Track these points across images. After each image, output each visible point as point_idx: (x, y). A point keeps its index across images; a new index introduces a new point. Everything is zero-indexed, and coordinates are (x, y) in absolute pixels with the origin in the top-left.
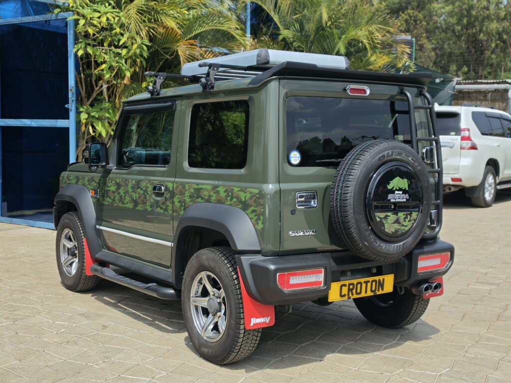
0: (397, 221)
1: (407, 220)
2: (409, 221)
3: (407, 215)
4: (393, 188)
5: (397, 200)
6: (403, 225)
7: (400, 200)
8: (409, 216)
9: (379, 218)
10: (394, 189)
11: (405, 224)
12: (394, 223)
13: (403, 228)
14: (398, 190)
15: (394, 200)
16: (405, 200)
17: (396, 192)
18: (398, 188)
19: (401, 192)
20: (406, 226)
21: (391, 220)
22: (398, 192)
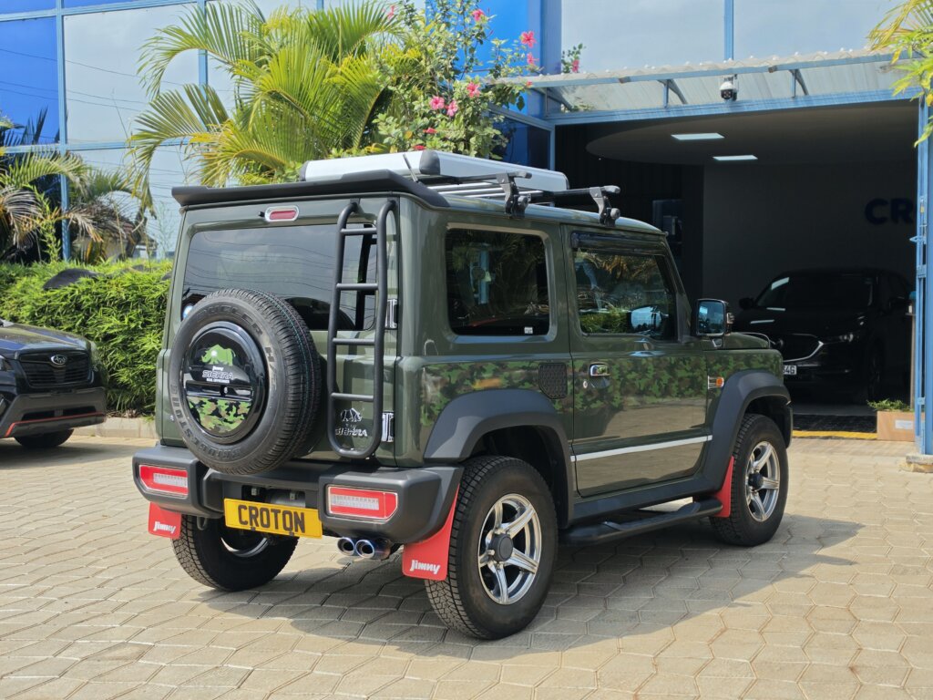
0: (216, 413)
1: (232, 413)
2: (236, 415)
3: (231, 405)
4: (210, 361)
5: (215, 381)
6: (226, 421)
7: (219, 381)
8: (234, 408)
9: (193, 404)
10: (211, 363)
11: (231, 418)
12: (212, 414)
13: (226, 424)
14: (217, 365)
15: (211, 380)
16: (228, 382)
17: (214, 368)
18: (217, 362)
19: (221, 369)
20: (231, 423)
21: (208, 410)
22: (218, 368)
